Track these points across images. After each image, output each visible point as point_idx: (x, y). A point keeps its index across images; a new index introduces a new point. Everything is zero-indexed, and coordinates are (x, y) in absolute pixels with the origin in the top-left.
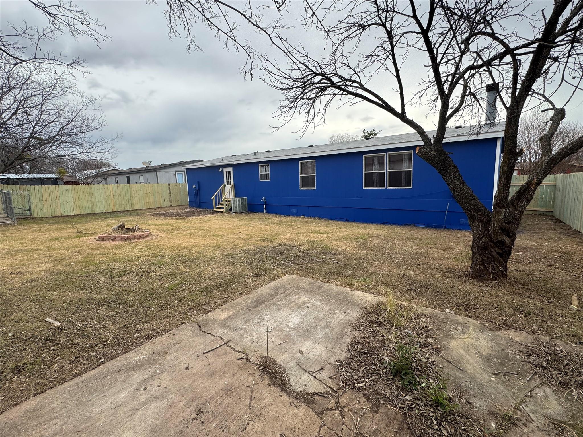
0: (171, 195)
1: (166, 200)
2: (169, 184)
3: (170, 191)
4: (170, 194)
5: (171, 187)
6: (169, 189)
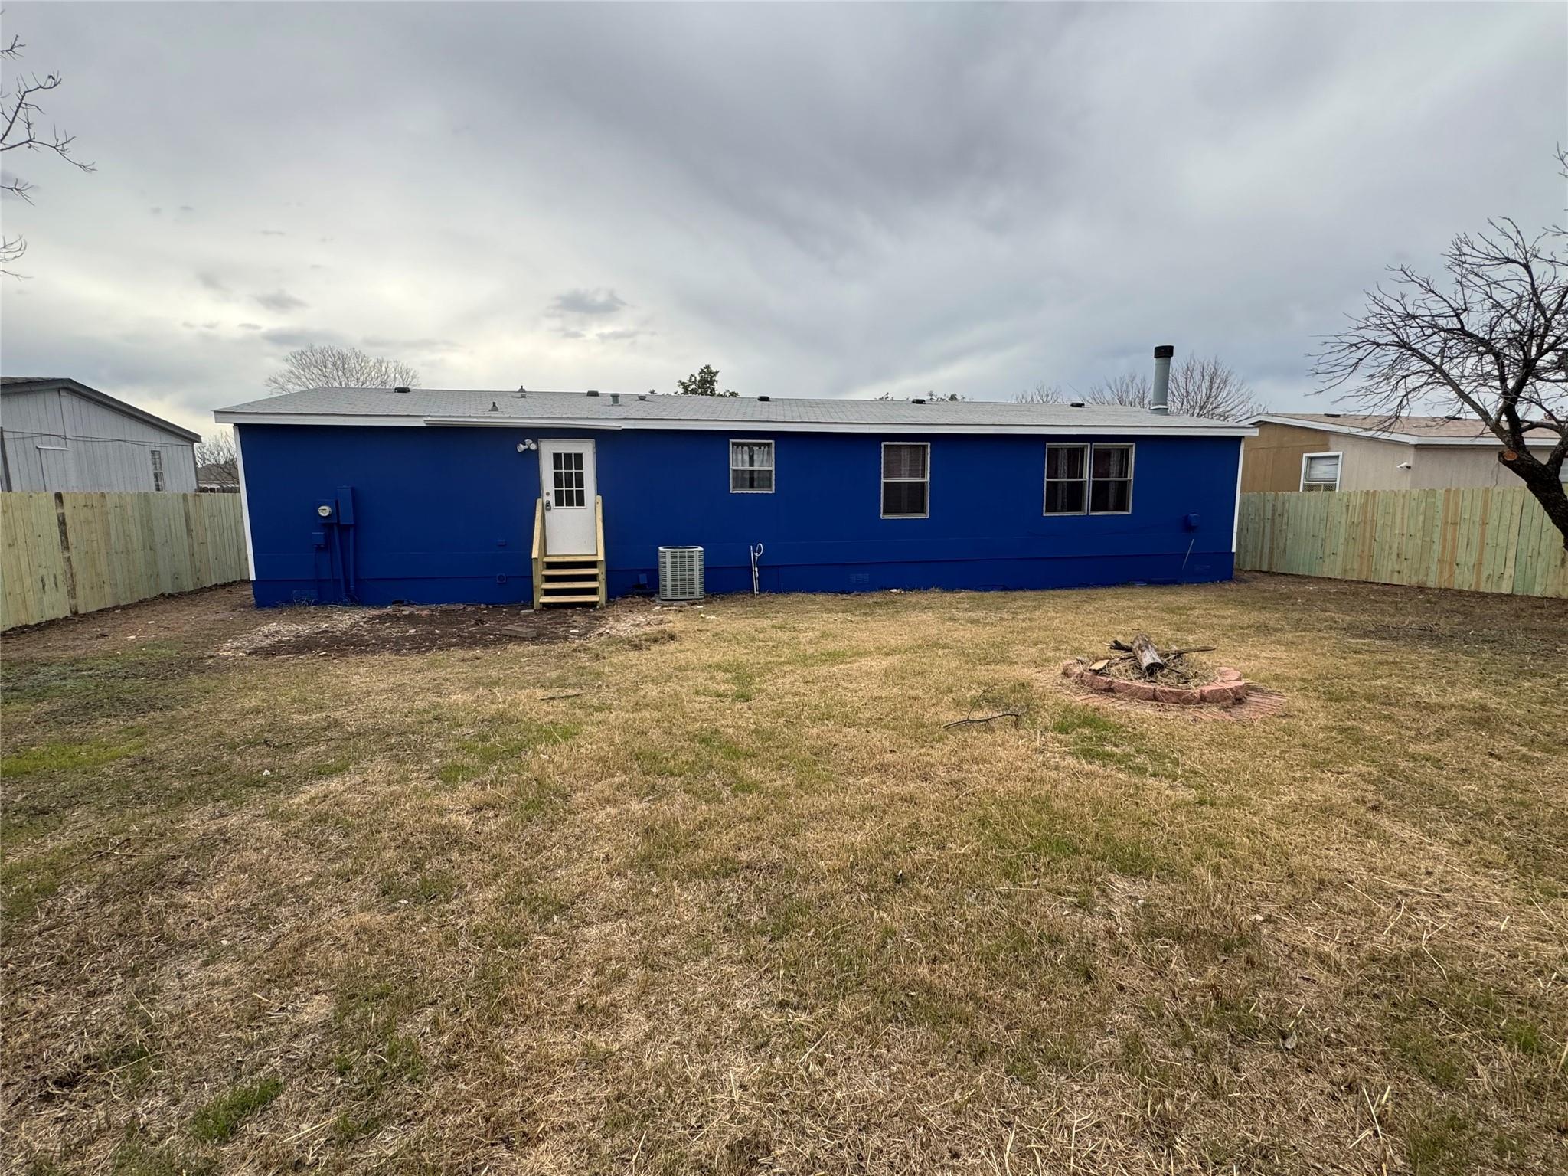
0: (73, 553)
1: (50, 583)
2: (59, 497)
3: (64, 533)
4: (66, 548)
5: (67, 510)
6: (62, 522)
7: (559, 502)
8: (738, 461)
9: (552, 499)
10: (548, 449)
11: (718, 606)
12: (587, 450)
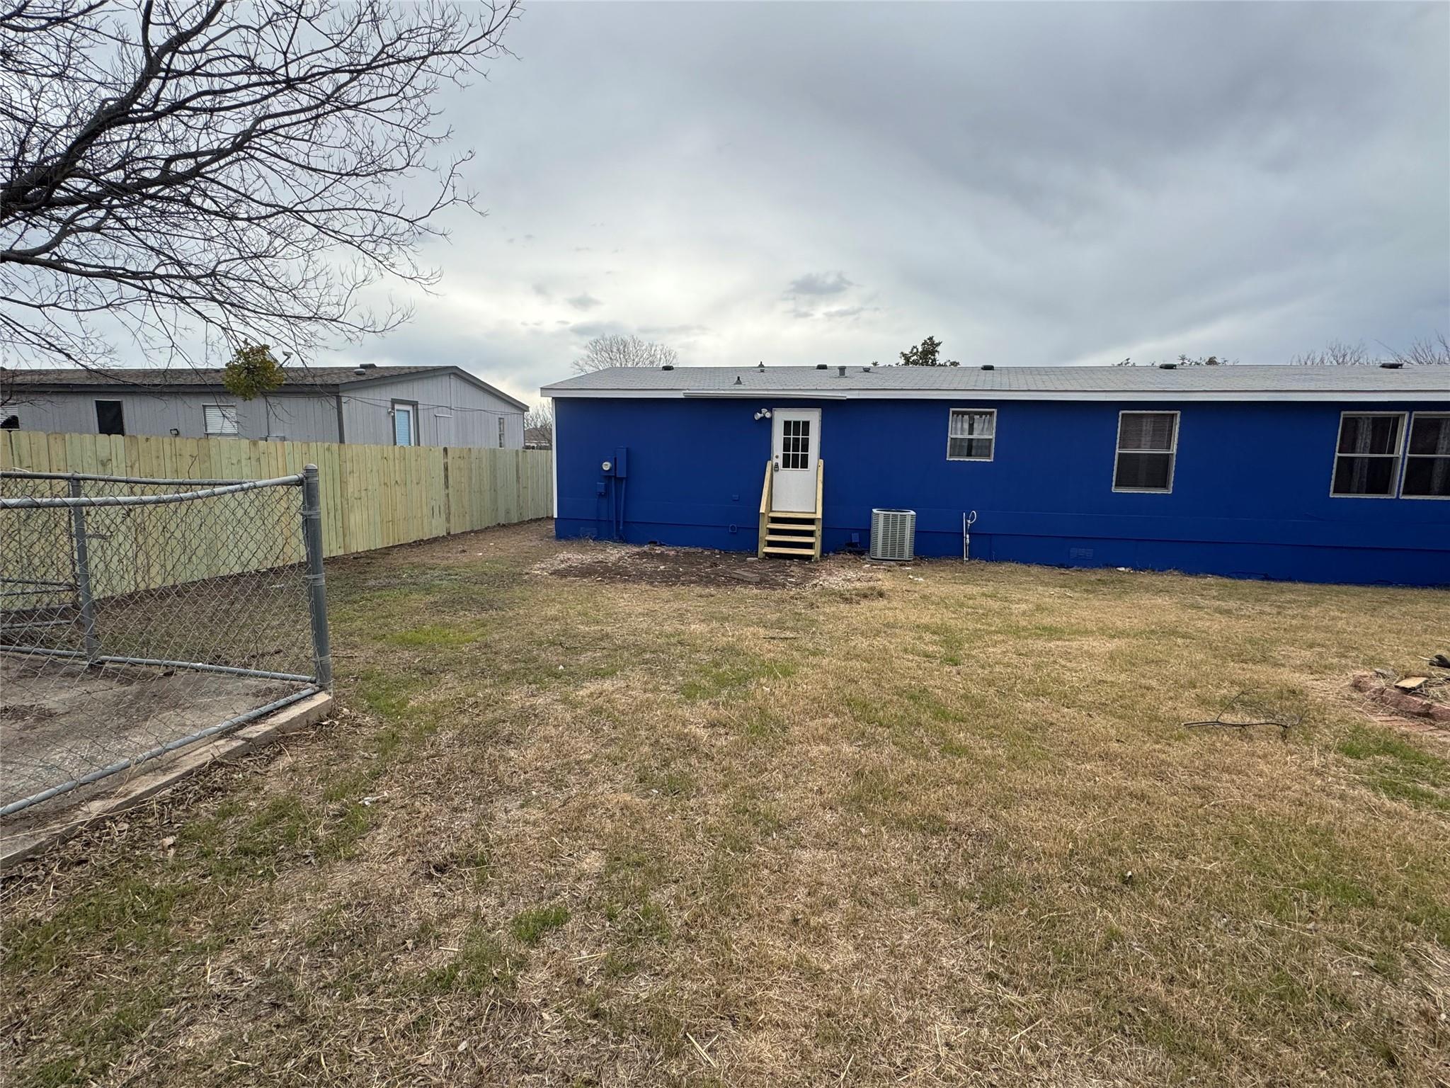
0: (451, 491)
1: (436, 510)
2: (445, 450)
3: (446, 476)
4: (447, 487)
5: (450, 460)
6: (446, 469)
7: (786, 465)
8: (958, 430)
9: (780, 461)
10: (780, 417)
11: (926, 568)
12: (813, 418)
